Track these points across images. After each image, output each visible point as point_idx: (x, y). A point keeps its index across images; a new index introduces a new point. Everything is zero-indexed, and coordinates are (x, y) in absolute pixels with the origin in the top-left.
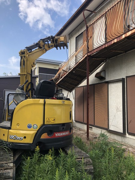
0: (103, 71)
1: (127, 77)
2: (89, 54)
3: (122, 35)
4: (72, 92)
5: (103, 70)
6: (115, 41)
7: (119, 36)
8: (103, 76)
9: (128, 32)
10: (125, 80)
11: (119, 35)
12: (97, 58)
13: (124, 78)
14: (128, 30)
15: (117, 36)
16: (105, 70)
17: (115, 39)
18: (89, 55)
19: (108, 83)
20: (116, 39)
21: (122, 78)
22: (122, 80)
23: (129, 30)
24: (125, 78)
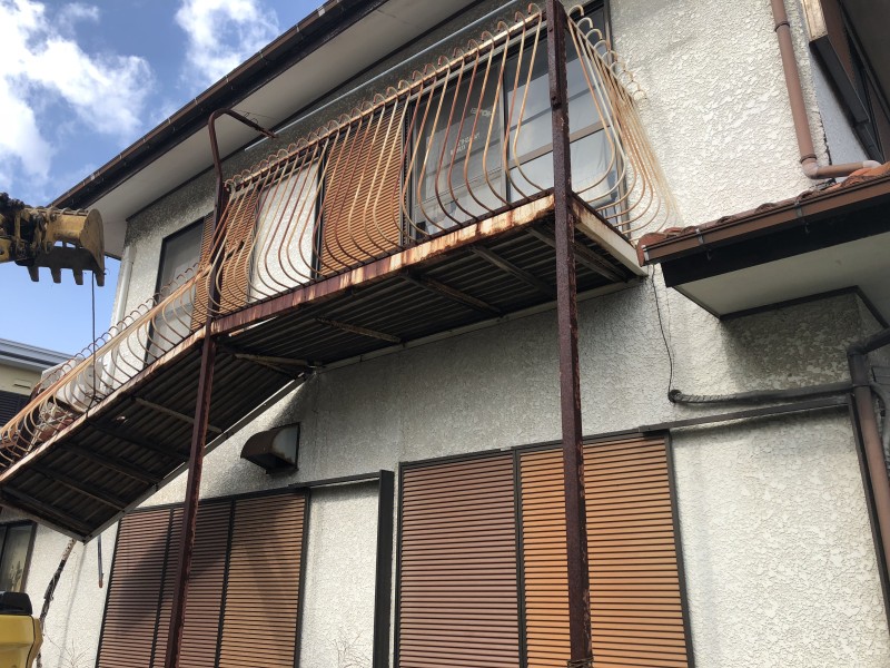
0: (285, 427)
1: (404, 466)
2: (217, 327)
3: (389, 255)
4: (93, 543)
5: (291, 423)
6: (358, 277)
7: (376, 259)
8: (287, 456)
9: (417, 244)
10: (396, 483)
11: (376, 252)
12: (262, 355)
13: (392, 474)
14: (417, 238)
15: (364, 258)
16: (298, 425)
17: (356, 267)
18: (217, 335)
19: (310, 492)
20: (360, 271)
21: (382, 471)
22: (381, 484)
23: (422, 235)
24: (397, 473)
